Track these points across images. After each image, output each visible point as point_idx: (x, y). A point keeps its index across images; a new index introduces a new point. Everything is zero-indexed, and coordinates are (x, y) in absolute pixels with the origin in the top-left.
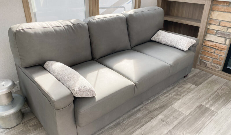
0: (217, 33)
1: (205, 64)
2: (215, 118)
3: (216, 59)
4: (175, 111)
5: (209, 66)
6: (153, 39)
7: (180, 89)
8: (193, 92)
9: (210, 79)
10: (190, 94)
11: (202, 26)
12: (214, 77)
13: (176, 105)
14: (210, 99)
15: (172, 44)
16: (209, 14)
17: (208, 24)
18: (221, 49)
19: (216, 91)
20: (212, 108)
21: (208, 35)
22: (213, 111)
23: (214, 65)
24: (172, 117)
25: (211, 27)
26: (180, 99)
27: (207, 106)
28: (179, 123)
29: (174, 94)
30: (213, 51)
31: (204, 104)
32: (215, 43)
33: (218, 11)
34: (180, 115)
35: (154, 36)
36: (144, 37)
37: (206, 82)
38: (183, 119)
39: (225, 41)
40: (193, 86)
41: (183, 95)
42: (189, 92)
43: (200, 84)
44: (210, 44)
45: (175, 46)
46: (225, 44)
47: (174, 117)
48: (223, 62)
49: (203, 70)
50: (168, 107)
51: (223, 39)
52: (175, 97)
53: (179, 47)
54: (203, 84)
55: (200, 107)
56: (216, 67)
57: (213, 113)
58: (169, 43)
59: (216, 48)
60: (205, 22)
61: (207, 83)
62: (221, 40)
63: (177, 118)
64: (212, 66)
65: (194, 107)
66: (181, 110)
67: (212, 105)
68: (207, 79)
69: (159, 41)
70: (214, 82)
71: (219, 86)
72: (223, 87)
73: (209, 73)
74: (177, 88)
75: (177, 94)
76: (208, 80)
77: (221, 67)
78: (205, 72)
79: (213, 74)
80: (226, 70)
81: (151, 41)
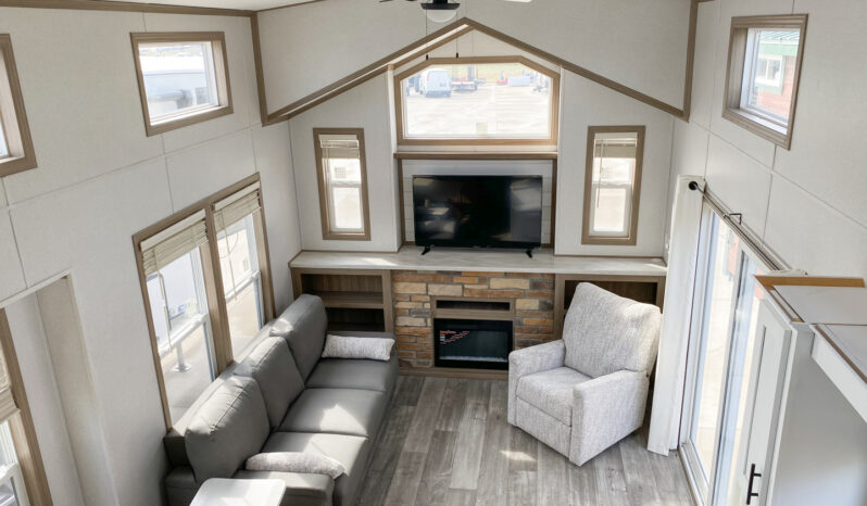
0: (411, 313)
1: (408, 364)
2: (459, 440)
3: (422, 351)
4: (411, 455)
5: (414, 364)
6: (325, 355)
7: (397, 421)
8: (415, 417)
9: (425, 386)
10: (413, 422)
11: (386, 306)
12: (429, 380)
13: (407, 446)
14: (441, 417)
15: (362, 356)
16: (392, 287)
17: (395, 301)
18: (423, 335)
19: (442, 403)
20: (450, 429)
21: (400, 318)
22: (453, 433)
23: (422, 360)
24: (412, 465)
25: (401, 305)
26: (405, 437)
27: (443, 429)
28: (426, 466)
29: (394, 432)
30: (413, 340)
31: (437, 428)
32: (413, 328)
33: (403, 281)
34: (419, 456)
35: (326, 349)
36: (314, 358)
37: (422, 394)
38: (427, 460)
39: (426, 322)
40: (411, 408)
41: (406, 427)
42: (411, 421)
43: (417, 400)
44: (406, 330)
45: (367, 356)
46: (426, 326)
47: (416, 463)
48: (431, 352)
49: (408, 375)
50: (399, 454)
51: (422, 320)
52: (398, 436)
53: (377, 357)
54: (420, 399)
55: (436, 434)
56: (424, 364)
57: (454, 435)
58: (357, 354)
59: (416, 334)
60: (390, 300)
61: (425, 394)
62: (419, 322)
63: (418, 463)
64: (419, 363)
65: (430, 438)
66: (417, 450)
67: (447, 426)
68: (421, 388)
69: (339, 355)
70: (433, 389)
71: (441, 393)
72: (447, 392)
73: (421, 375)
74: (391, 422)
75: (398, 431)
76: (423, 391)
77: (431, 362)
79: (425, 376)
80: (439, 363)
81: (322, 360)
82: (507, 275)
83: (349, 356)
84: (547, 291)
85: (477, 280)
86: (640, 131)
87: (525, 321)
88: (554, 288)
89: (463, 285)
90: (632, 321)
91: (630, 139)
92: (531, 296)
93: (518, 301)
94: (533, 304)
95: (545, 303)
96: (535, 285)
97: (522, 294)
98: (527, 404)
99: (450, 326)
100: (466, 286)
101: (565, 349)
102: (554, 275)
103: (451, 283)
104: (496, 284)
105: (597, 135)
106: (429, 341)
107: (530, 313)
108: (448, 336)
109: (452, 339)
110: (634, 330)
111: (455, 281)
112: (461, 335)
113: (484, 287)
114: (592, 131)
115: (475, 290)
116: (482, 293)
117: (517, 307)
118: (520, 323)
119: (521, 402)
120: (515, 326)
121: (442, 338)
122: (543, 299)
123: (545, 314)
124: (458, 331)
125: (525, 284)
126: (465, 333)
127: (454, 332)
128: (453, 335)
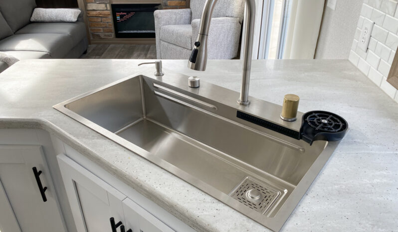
0: (96, 1)
1: (98, 36)
3: (106, 27)
5: (102, 36)
6: (33, 19)
9: (109, 48)
12: (111, 46)
15: (58, 19)
18: (105, 16)
19: (118, 54)
21: (89, 4)
23: (107, 34)
30: (99, 20)
32: (98, 11)
35: (33, 16)
36: (22, 18)
37: (106, 51)
39: (106, 6)
43: (102, 53)
44: (94, 13)
45: (62, 20)
46: (107, 10)
48: (113, 28)
49: (99, 43)
51: (104, 5)
53: (68, 20)
54: (105, 53)
56: (109, 36)
59: (101, 16)
61: (108, 51)
62: (102, 6)
64: (105, 35)
68: (106, 49)
70: (113, 49)
71: (119, 51)
72: (123, 50)
73: (106, 44)
77: (113, 34)
78: (101, 45)
79: (110, 44)
80: (118, 35)
81: (31, 23)
83: (49, 20)
87: (168, 3)
98: (166, 43)
99: (122, 10)
101: (191, 13)
106: (110, 20)
108: (121, 17)
109: (124, 18)
112: (130, 15)
119: (163, 42)
120: (163, 8)
121: (118, 18)
124: (128, 13)
126: (133, 13)
127: (126, 14)
128: (125, 15)
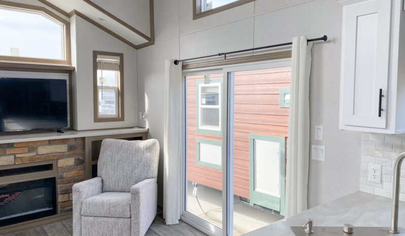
82: (50, 142)
84: (79, 151)
85: (26, 150)
86: (121, 56)
87: (65, 175)
88: (84, 148)
89: (14, 155)
90: (147, 149)
91: (116, 60)
92: (69, 156)
93: (59, 161)
94: (70, 162)
95: (78, 159)
96: (71, 148)
97: (62, 156)
98: (92, 218)
100: (17, 156)
101: (102, 181)
102: (84, 139)
103: (5, 154)
104: (42, 150)
105: (98, 56)
107: (69, 169)
109: (6, 201)
110: (149, 154)
111: (8, 152)
112: (14, 196)
113: (33, 154)
114: (96, 54)
115: (25, 158)
116: (31, 159)
117: (59, 165)
118: (62, 178)
119: (86, 218)
120: (58, 181)
122: (77, 157)
123: (79, 167)
124: (11, 193)
125: (63, 148)
126: (18, 193)
127: (8, 195)
128: (7, 197)
